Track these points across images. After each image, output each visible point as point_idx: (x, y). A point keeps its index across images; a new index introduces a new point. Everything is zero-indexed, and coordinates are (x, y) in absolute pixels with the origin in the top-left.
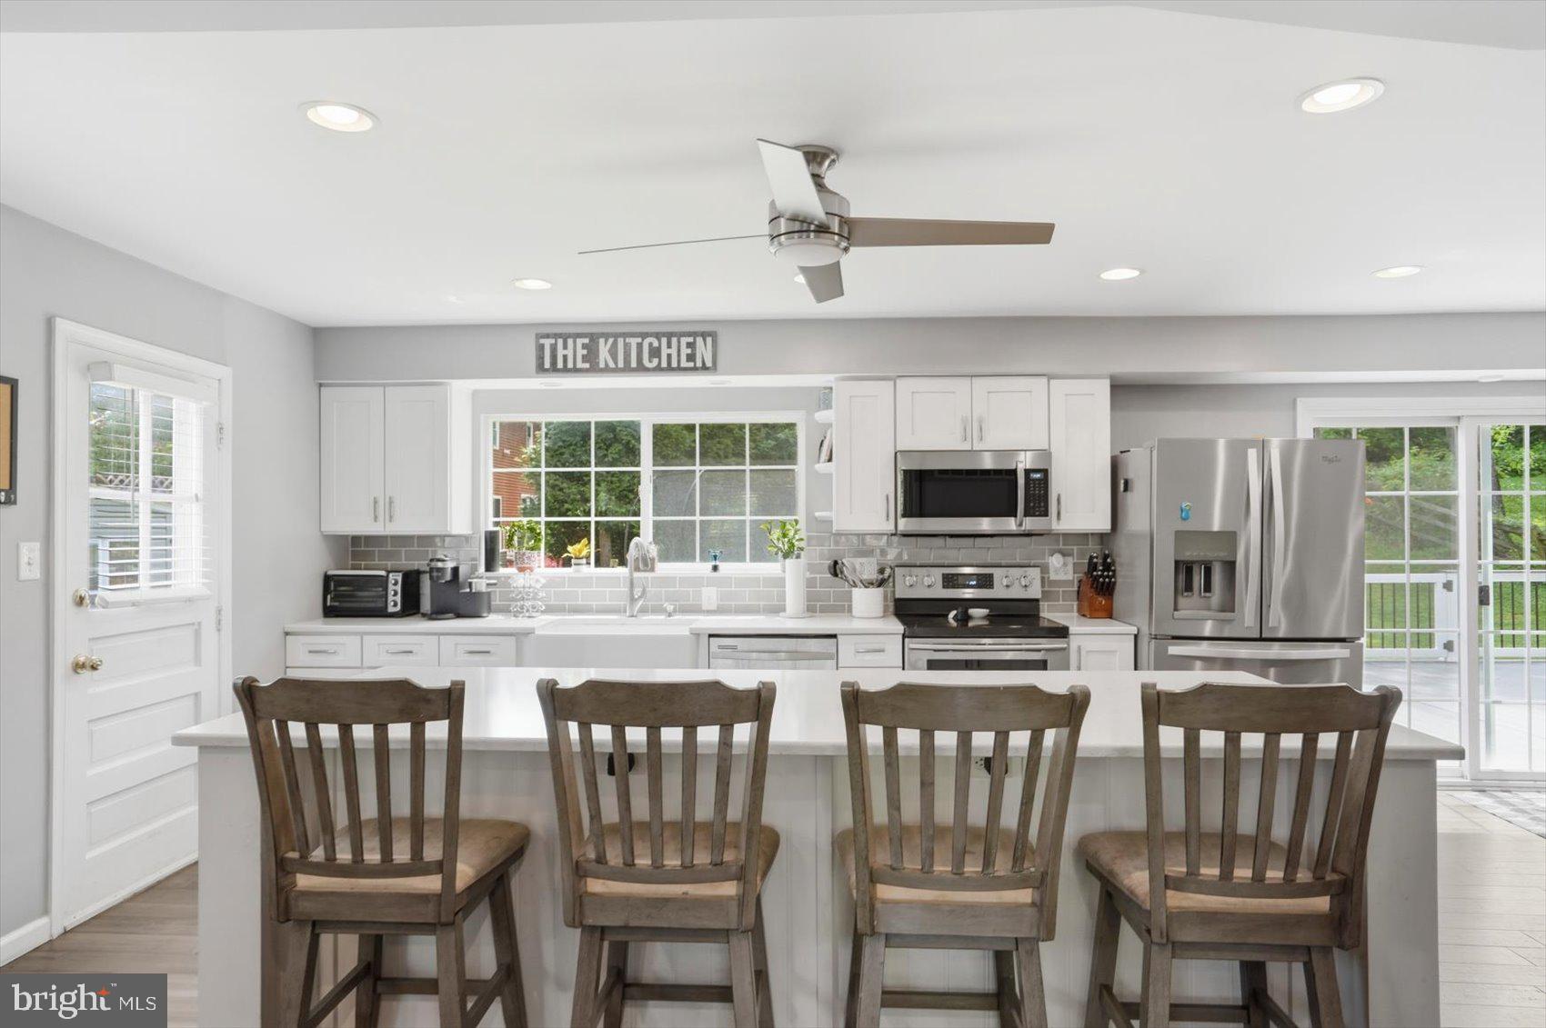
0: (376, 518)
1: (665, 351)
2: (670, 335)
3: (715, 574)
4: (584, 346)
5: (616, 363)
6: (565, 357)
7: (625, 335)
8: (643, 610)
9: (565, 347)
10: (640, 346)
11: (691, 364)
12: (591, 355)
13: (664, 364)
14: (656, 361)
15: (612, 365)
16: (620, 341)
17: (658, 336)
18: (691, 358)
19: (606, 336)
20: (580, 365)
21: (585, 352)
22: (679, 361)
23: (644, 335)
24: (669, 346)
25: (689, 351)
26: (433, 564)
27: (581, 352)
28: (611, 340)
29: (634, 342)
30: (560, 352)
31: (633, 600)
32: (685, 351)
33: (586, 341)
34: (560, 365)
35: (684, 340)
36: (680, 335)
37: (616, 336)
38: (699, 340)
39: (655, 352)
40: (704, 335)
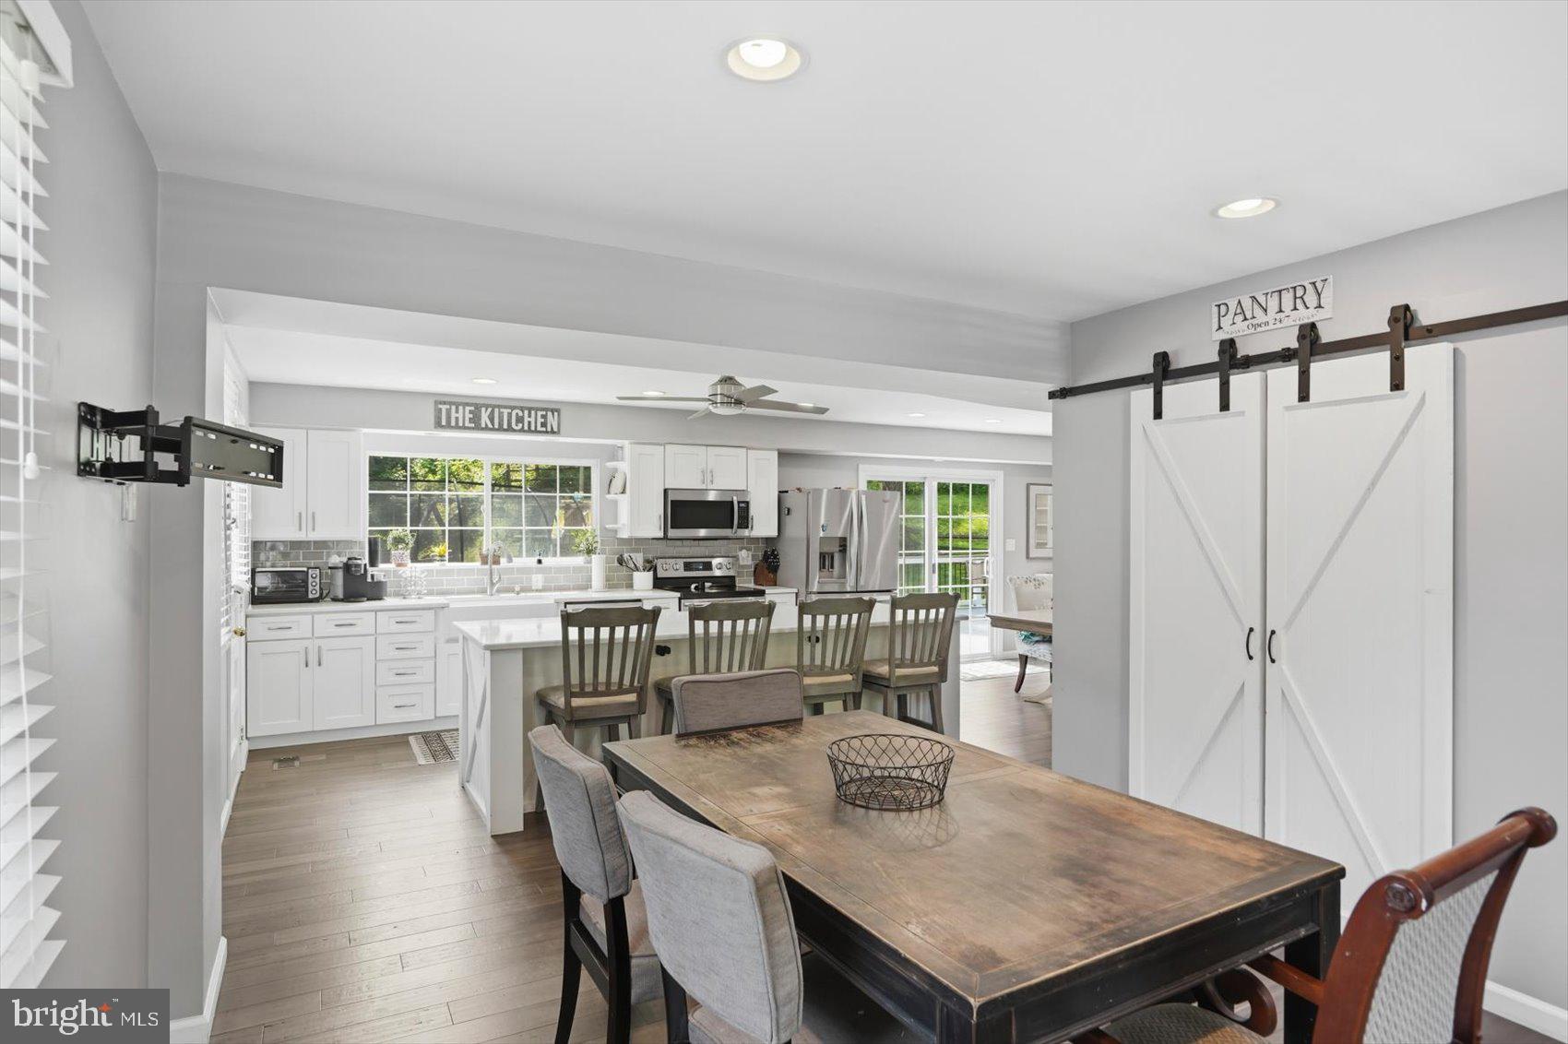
0: (300, 529)
1: (526, 419)
2: (530, 409)
3: (540, 565)
4: (470, 412)
5: (493, 425)
6: (457, 418)
7: (499, 407)
8: (499, 591)
9: (457, 412)
10: (510, 415)
11: (544, 429)
12: (476, 419)
13: (526, 428)
14: (520, 425)
15: (490, 426)
16: (496, 410)
17: (522, 409)
18: (544, 425)
19: (487, 406)
20: (467, 424)
21: (471, 416)
22: (536, 427)
23: (513, 408)
24: (530, 416)
25: (543, 420)
26: (350, 562)
27: (468, 416)
28: (490, 410)
29: (506, 412)
30: (454, 415)
31: (492, 584)
32: (540, 420)
33: (472, 408)
34: (453, 424)
35: (540, 413)
36: (537, 409)
37: (494, 407)
38: (550, 414)
39: (520, 420)
40: (553, 411)
